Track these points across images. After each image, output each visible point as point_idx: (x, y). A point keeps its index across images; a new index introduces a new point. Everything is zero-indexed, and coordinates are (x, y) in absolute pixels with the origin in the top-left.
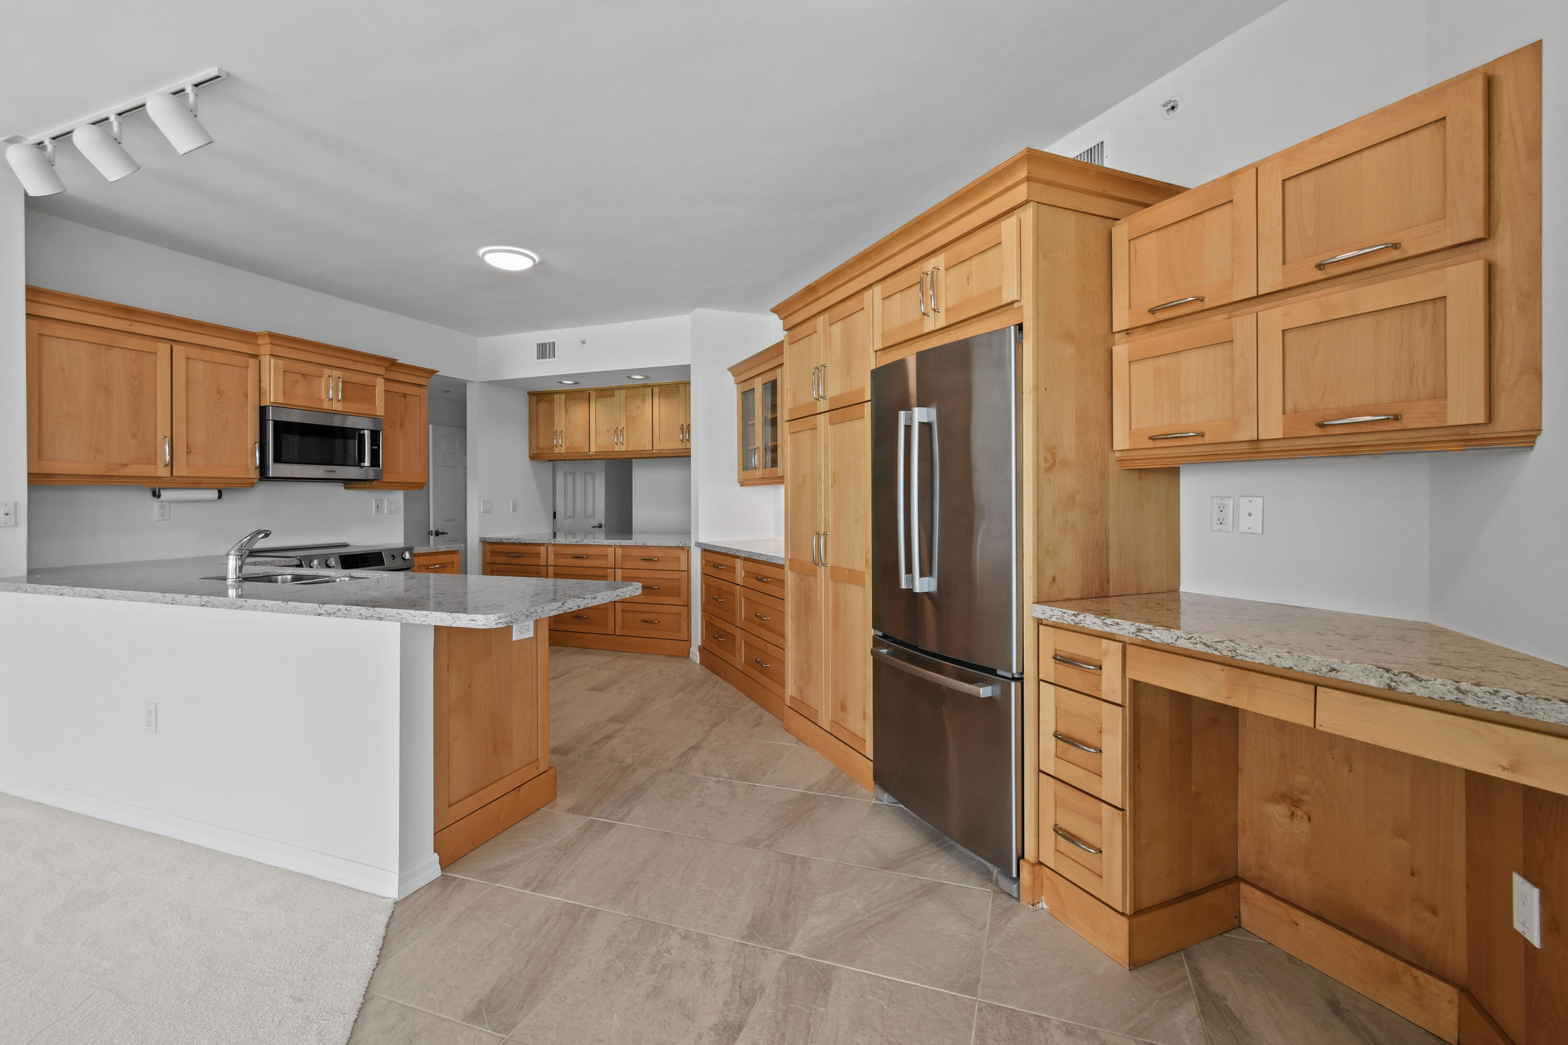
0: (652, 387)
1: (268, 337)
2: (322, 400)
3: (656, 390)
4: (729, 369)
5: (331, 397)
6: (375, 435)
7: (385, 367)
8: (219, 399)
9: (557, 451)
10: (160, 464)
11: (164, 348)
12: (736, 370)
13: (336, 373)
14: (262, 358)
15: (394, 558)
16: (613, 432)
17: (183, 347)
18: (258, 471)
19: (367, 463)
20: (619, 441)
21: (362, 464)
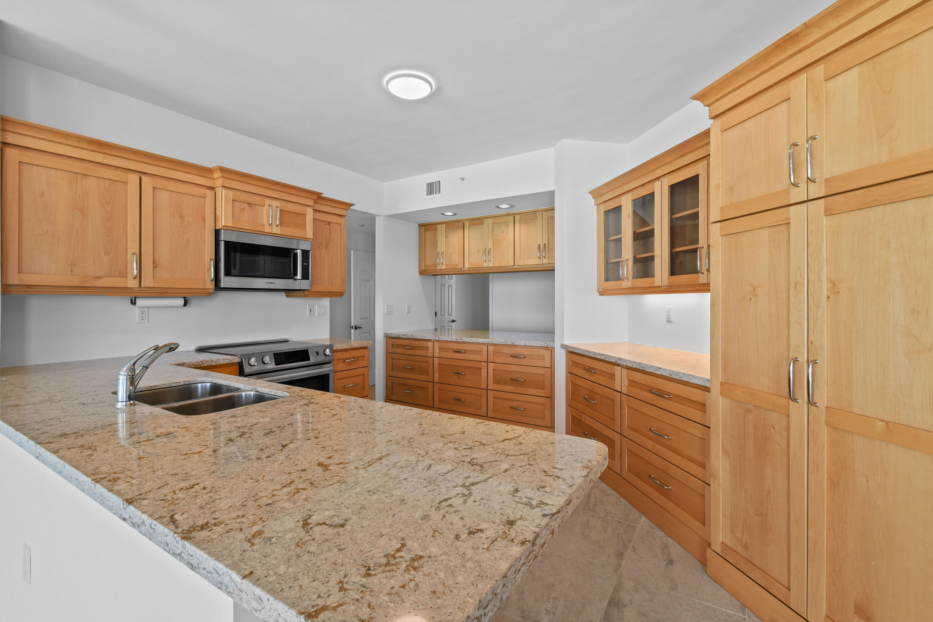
0: (514, 215)
1: (219, 171)
2: (264, 225)
3: (517, 217)
4: (590, 193)
5: (271, 223)
6: (305, 253)
7: (314, 200)
8: (181, 223)
9: (439, 267)
10: (130, 277)
11: (133, 179)
12: (596, 193)
13: (275, 203)
14: (217, 190)
15: (318, 355)
16: (482, 252)
17: (150, 178)
18: (213, 282)
19: (299, 276)
20: (487, 259)
21: (296, 277)
